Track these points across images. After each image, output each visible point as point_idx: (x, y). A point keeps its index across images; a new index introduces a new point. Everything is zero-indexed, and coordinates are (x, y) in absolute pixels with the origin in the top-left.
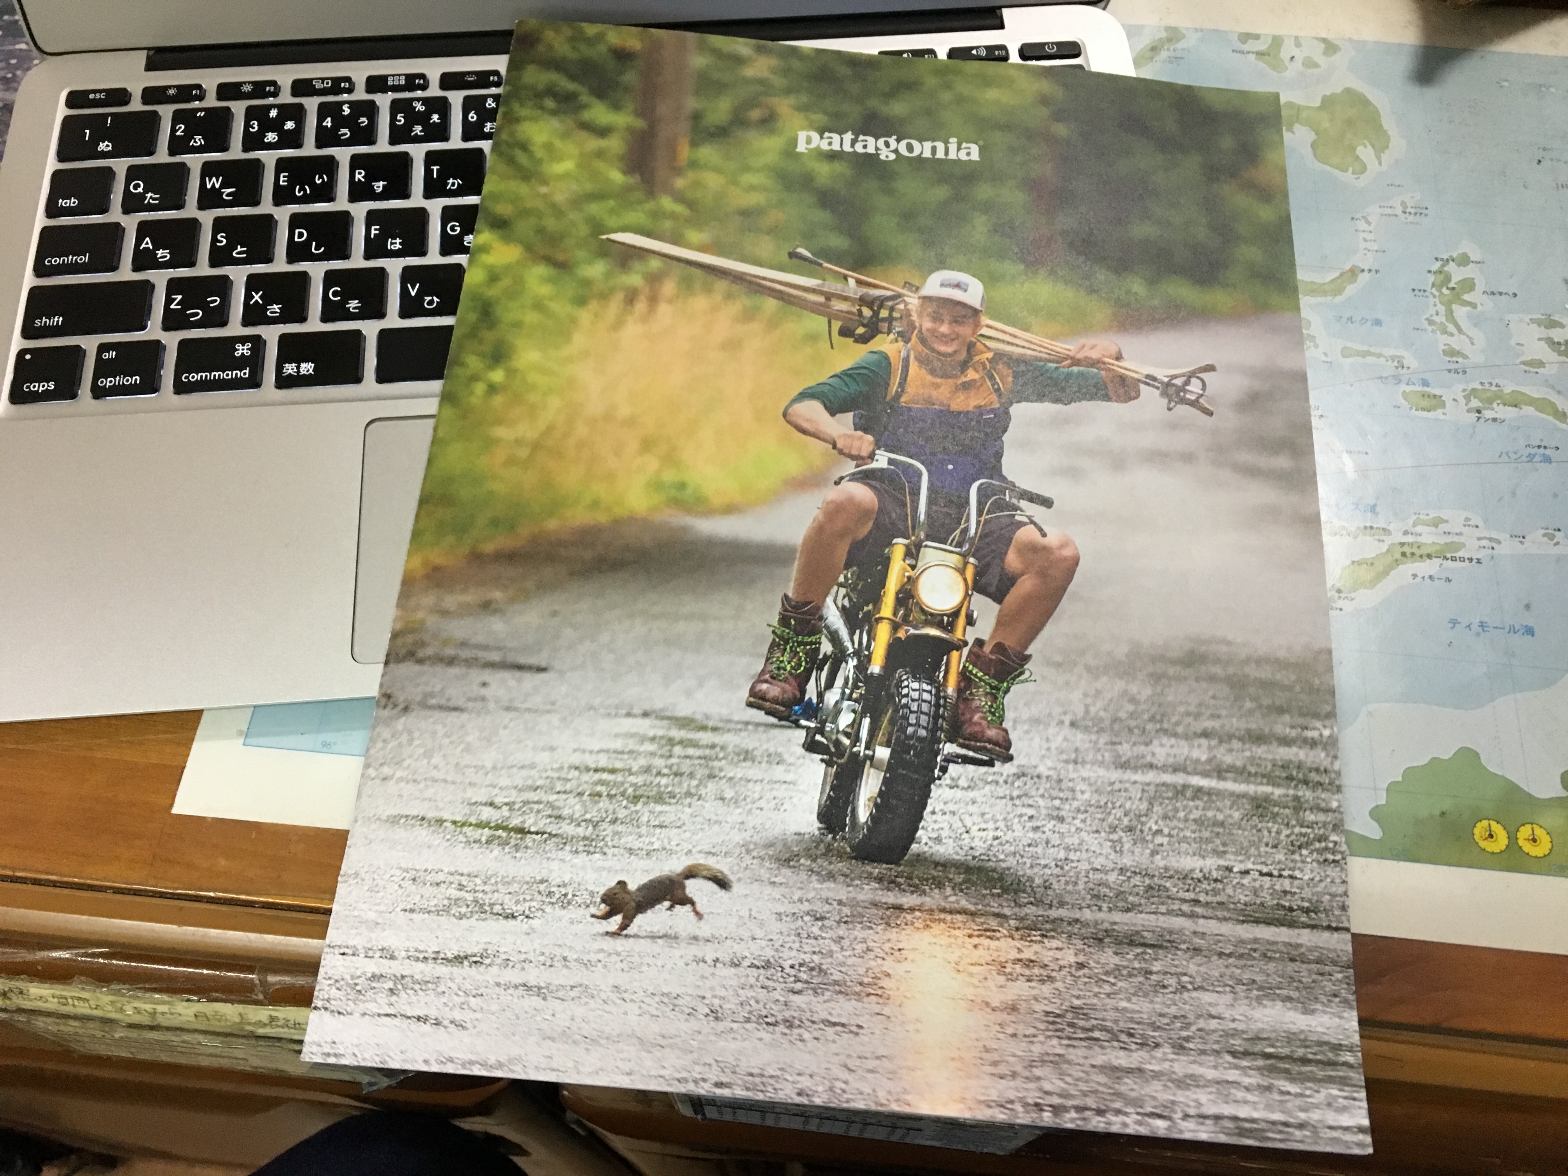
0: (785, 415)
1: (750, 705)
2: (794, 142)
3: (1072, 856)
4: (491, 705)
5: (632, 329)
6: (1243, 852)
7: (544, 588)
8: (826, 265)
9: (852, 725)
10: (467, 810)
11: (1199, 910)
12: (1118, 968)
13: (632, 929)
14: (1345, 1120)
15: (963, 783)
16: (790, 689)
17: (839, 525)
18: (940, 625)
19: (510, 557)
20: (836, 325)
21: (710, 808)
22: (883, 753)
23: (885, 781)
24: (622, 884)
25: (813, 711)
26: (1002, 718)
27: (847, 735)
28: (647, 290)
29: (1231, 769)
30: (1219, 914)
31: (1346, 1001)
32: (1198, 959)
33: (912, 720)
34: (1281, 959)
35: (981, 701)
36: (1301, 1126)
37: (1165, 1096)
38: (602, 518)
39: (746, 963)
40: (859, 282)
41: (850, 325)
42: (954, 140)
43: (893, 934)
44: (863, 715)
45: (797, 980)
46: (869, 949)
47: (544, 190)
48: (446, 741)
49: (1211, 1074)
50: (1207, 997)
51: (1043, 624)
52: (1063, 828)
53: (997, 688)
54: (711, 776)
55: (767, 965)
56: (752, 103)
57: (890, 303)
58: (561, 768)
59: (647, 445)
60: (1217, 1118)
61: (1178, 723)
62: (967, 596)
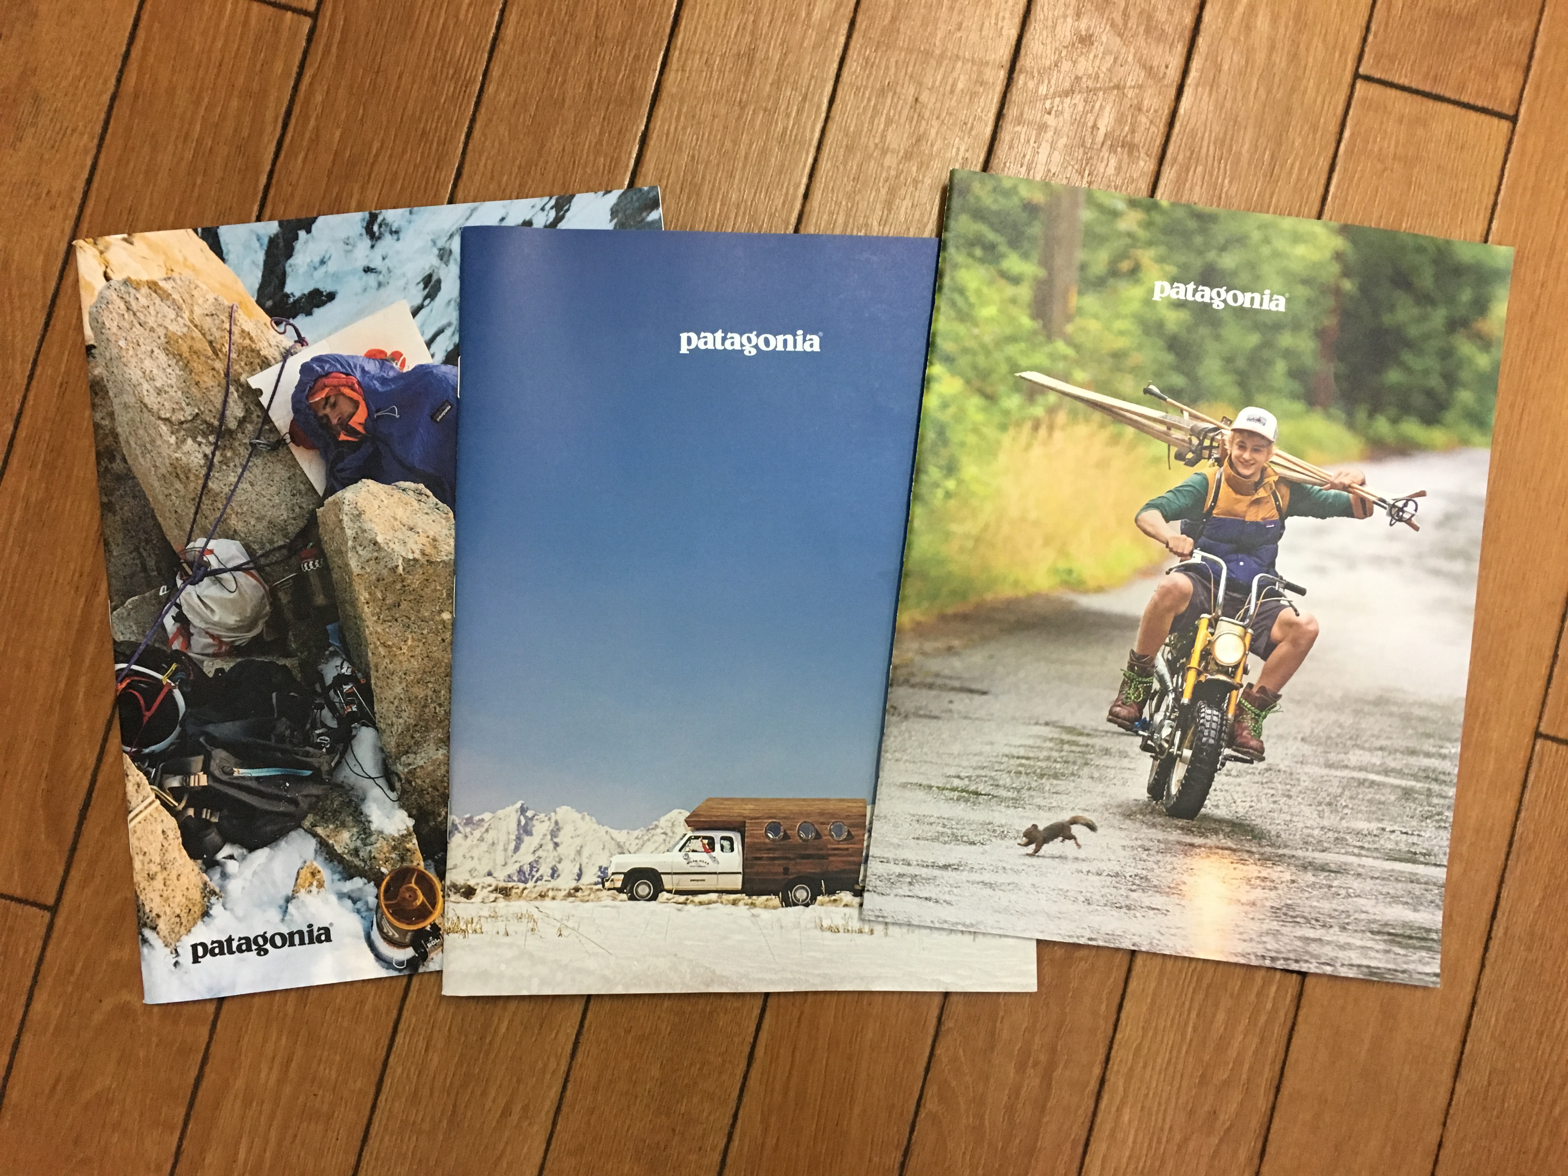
0: (1136, 520)
1: (1109, 720)
2: (1151, 291)
3: (1295, 819)
4: (956, 716)
5: (1037, 451)
6: (1393, 820)
7: (985, 639)
8: (1169, 400)
9: (1170, 735)
10: (945, 780)
11: (1363, 852)
12: (1314, 883)
13: (1041, 853)
14: (1428, 969)
15: (1234, 773)
16: (1133, 711)
17: (1168, 602)
18: (1226, 673)
19: (964, 618)
20: (1174, 450)
21: (1085, 783)
22: (1187, 753)
23: (1188, 771)
24: (1035, 826)
25: (1146, 725)
26: (1260, 734)
27: (1167, 741)
28: (1047, 419)
29: (1393, 770)
30: (1375, 855)
31: (1437, 906)
32: (1359, 880)
33: (1206, 734)
34: (1405, 881)
35: (1249, 723)
36: (1404, 972)
37: (1332, 954)
38: (1021, 594)
39: (1105, 874)
40: (1191, 415)
41: (1183, 451)
42: (1267, 292)
43: (1188, 860)
44: (1177, 729)
45: (1134, 884)
46: (1174, 868)
47: (976, 331)
48: (930, 738)
49: (1359, 943)
50: (1361, 901)
51: (1291, 675)
52: (1291, 802)
53: (1259, 715)
54: (1086, 764)
55: (1117, 875)
56: (1123, 255)
57: (1211, 435)
58: (997, 756)
59: (1048, 541)
60: (1359, 966)
61: (1366, 741)
62: (1245, 655)
